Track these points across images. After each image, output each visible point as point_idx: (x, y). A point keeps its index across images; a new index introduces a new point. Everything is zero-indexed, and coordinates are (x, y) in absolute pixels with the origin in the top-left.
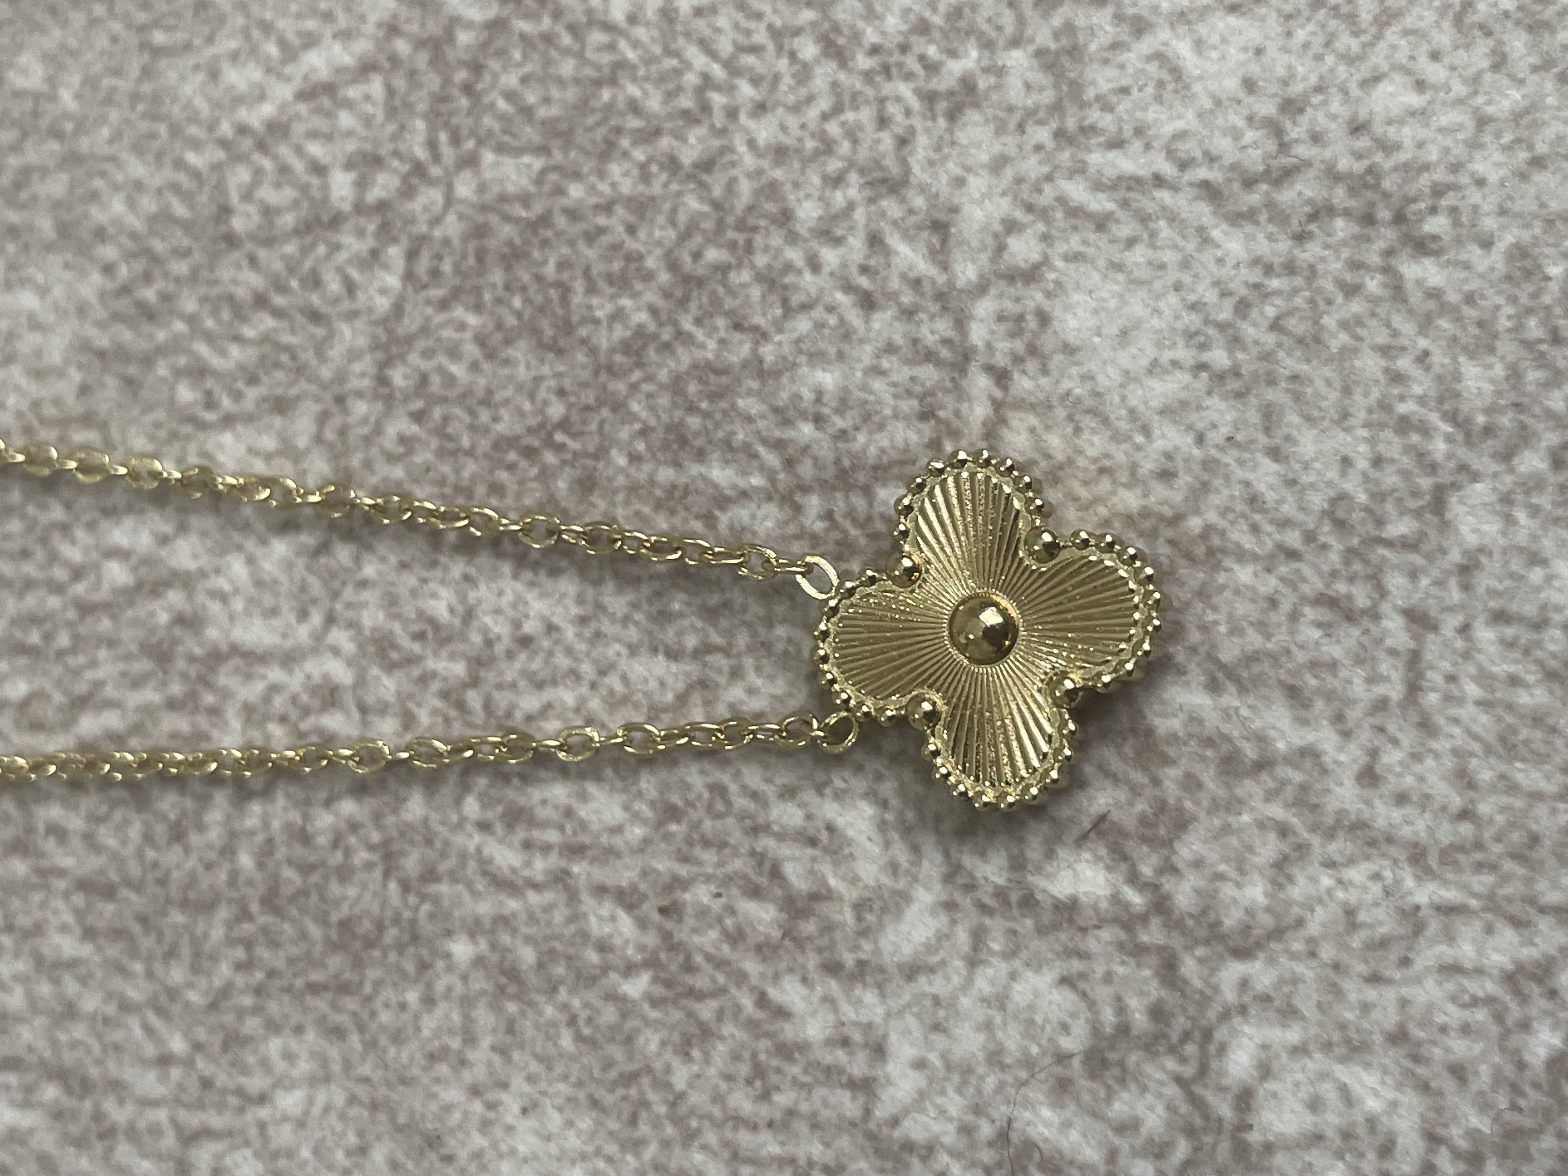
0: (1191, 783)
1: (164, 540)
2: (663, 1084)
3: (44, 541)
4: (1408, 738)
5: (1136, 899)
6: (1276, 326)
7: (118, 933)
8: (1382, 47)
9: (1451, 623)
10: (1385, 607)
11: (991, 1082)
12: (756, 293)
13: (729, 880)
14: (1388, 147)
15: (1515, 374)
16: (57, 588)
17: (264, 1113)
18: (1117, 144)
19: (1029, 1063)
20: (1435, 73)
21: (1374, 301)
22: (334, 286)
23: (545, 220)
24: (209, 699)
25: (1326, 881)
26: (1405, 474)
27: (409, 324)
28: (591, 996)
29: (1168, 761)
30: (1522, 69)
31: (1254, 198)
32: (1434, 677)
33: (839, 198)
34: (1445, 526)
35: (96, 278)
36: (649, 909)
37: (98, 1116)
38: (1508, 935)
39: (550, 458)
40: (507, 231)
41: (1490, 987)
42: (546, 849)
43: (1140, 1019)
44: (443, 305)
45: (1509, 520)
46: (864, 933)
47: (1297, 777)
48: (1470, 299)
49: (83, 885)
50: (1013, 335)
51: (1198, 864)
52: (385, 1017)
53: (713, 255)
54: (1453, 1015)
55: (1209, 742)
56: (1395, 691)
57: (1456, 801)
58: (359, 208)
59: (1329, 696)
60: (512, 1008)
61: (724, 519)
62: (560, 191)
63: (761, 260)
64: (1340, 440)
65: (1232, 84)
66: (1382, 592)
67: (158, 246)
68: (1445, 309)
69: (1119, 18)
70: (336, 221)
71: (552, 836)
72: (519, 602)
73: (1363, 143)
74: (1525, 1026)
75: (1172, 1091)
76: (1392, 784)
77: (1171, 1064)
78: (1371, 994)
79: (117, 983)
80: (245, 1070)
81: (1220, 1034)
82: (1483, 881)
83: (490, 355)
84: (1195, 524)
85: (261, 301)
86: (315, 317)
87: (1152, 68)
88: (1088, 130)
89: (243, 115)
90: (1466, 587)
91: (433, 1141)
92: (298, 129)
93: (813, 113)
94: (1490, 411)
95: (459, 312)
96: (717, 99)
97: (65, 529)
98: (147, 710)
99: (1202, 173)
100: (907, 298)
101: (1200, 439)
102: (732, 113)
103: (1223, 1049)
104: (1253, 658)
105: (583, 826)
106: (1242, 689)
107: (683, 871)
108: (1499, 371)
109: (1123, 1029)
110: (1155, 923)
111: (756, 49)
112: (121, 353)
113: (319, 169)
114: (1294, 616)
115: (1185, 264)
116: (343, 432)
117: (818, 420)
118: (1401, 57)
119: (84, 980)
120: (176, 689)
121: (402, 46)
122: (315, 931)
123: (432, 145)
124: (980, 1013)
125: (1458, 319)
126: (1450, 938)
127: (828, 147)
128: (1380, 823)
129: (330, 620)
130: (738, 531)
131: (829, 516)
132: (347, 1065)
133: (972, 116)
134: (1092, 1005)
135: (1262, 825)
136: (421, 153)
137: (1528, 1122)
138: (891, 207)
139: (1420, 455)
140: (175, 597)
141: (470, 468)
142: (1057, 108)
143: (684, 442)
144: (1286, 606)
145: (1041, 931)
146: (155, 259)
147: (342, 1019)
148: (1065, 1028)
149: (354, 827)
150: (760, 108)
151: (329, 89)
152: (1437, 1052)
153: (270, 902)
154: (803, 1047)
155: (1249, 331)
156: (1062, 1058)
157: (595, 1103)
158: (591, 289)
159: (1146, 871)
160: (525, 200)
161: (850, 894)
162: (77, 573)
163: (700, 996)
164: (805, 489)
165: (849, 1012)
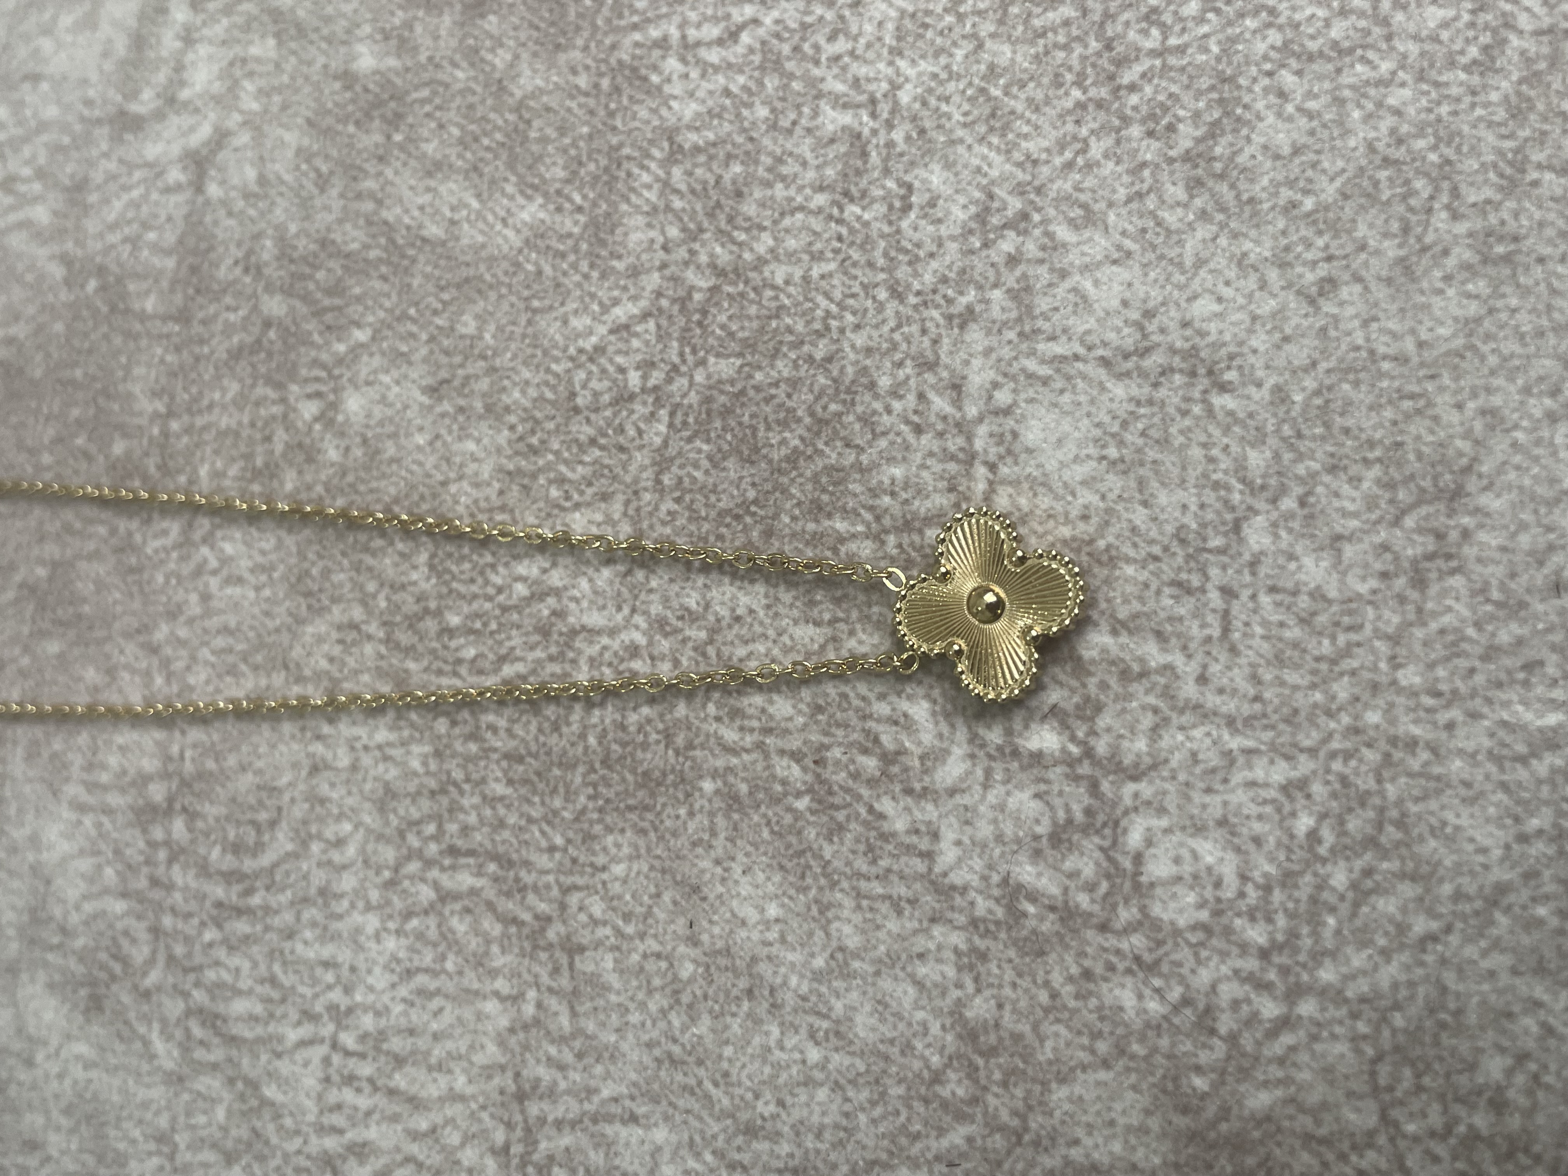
0: (1104, 686)
1: (545, 571)
2: (819, 856)
3: (482, 573)
4: (1223, 657)
5: (1074, 750)
6: (1143, 434)
7: (526, 781)
8: (1197, 280)
9: (1245, 594)
10: (1209, 586)
11: (997, 852)
12: (857, 427)
13: (851, 745)
14: (1202, 334)
15: (1277, 456)
16: (490, 599)
17: (605, 876)
18: (1053, 338)
19: (1018, 841)
20: (1227, 292)
21: (1198, 418)
22: (632, 432)
23: (743, 392)
24: (571, 655)
25: (1180, 737)
26: (1218, 513)
27: (672, 451)
28: (779, 809)
29: (1090, 674)
30: (1276, 289)
31: (1129, 365)
32: (1237, 624)
33: (901, 374)
34: (1241, 540)
35: (506, 432)
36: (808, 762)
37: (517, 880)
38: (1283, 764)
39: (748, 520)
40: (723, 399)
41: (1272, 793)
42: (752, 730)
43: (1079, 816)
44: (689, 440)
45: (1276, 536)
46: (926, 772)
47: (1162, 681)
48: (1251, 415)
49: (507, 756)
50: (998, 444)
51: (1109, 730)
52: (668, 823)
53: (833, 407)
54: (1253, 809)
55: (1113, 663)
56: (1216, 632)
57: (1252, 692)
58: (643, 390)
59: (1179, 636)
60: (736, 816)
61: (843, 550)
62: (750, 376)
63: (859, 409)
64: (1181, 495)
65: (1115, 303)
66: (1207, 578)
67: (538, 415)
68: (1237, 421)
69: (1052, 270)
70: (632, 397)
71: (755, 724)
72: (734, 598)
73: (1188, 332)
74: (1293, 814)
75: (1097, 854)
76: (1216, 682)
77: (1097, 840)
78: (1207, 799)
79: (526, 808)
80: (594, 853)
81: (1124, 823)
82: (1268, 735)
83: (715, 466)
84: (1101, 544)
85: (593, 442)
86: (622, 449)
87: (1071, 296)
88: (1038, 331)
89: (581, 343)
90: (1254, 574)
91: (696, 889)
92: (611, 349)
93: (886, 329)
94: (1264, 476)
95: (698, 443)
96: (834, 323)
97: (493, 566)
98: (538, 661)
99: (1100, 352)
100: (940, 427)
101: (1103, 497)
102: (842, 331)
103: (1125, 831)
104: (1136, 616)
105: (771, 717)
106: (1130, 632)
107: (826, 740)
108: (1268, 454)
109: (1070, 821)
110: (1086, 763)
111: (854, 296)
112: (519, 472)
113: (622, 370)
114: (1158, 592)
115: (1092, 402)
116: (638, 510)
117: (893, 494)
118: (1209, 285)
119: (508, 807)
120: (553, 650)
121: (664, 303)
122: (630, 777)
123: (682, 354)
124: (991, 815)
125: (1245, 427)
126: (1250, 766)
127: (895, 347)
128: (1209, 705)
129: (634, 610)
130: (851, 556)
131: (900, 546)
132: (649, 850)
133: (973, 326)
134: (1052, 808)
135: (1143, 708)
136: (676, 359)
137: (1296, 867)
138: (930, 378)
139: (1226, 502)
140: (551, 601)
141: (706, 527)
142: (1019, 320)
143: (820, 509)
144: (1154, 587)
145: (1023, 768)
146: (537, 422)
147: (646, 825)
148: (1037, 821)
149: (649, 721)
150: (857, 327)
151: (627, 327)
152: (1245, 831)
153: (605, 762)
154: (894, 835)
155: (1129, 437)
156: (1037, 838)
157: (782, 867)
158: (769, 428)
159: (1080, 734)
160: (732, 382)
161: (918, 751)
162: (500, 590)
163: (837, 808)
164: (887, 532)
165: (918, 815)
